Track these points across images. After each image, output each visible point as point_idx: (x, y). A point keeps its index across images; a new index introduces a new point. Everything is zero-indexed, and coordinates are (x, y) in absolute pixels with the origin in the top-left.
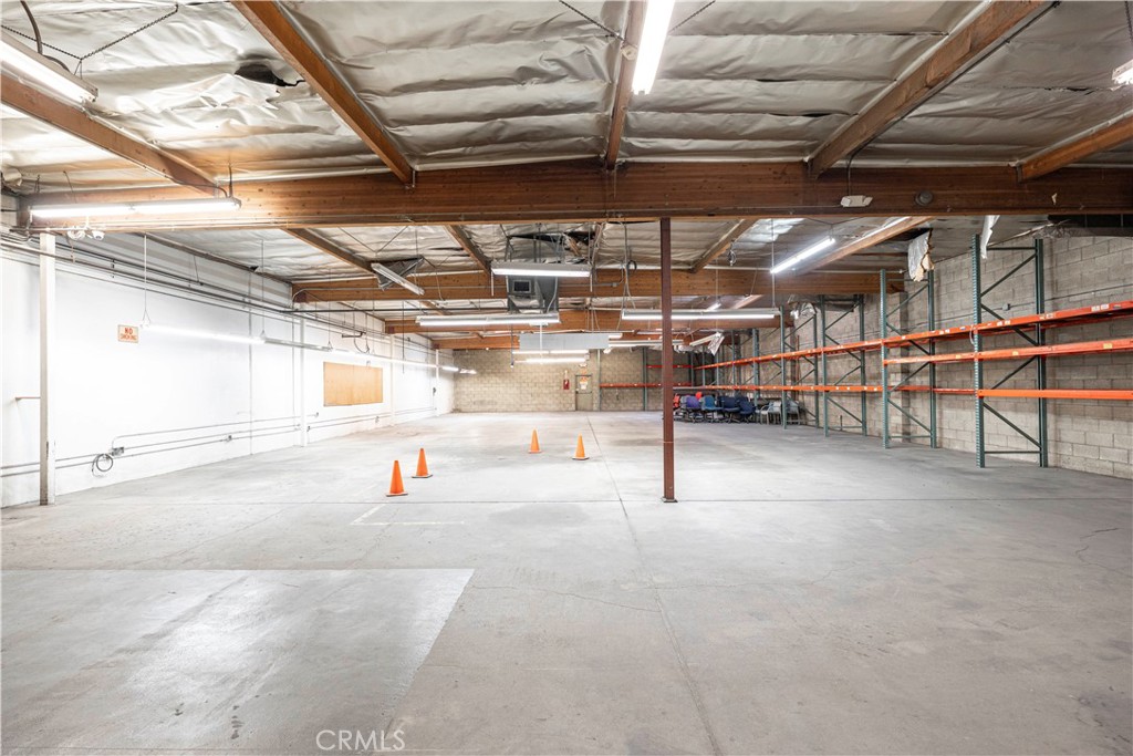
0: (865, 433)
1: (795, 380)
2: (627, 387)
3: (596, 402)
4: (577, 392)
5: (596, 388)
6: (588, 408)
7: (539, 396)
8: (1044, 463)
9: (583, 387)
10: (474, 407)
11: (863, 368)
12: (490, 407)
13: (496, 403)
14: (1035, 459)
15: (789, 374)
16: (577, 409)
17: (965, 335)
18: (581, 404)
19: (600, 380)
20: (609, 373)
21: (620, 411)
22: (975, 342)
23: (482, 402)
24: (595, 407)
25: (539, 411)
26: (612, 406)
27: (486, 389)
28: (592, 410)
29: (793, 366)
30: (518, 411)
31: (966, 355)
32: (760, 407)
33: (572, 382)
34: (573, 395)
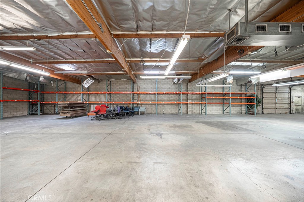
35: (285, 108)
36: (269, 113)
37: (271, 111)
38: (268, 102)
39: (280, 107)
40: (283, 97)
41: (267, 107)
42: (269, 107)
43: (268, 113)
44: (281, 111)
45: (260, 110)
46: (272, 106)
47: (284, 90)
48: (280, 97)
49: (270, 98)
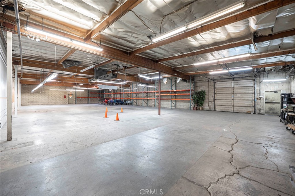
0: (147, 106)
1: (130, 97)
2: (83, 98)
3: (74, 101)
4: (68, 99)
5: (74, 98)
6: (72, 103)
7: (55, 100)
8: (175, 108)
9: (70, 98)
10: (29, 104)
11: (147, 95)
12: (36, 103)
13: (38, 102)
14: (174, 107)
15: (129, 96)
16: (68, 104)
17: (170, 92)
18: (69, 102)
19: (75, 96)
20: (78, 94)
21: (81, 104)
22: (171, 93)
23: (32, 102)
24: (74, 103)
25: (55, 104)
26: (79, 103)
27: (34, 98)
28: (73, 104)
29: (130, 94)
30: (47, 104)
31: (170, 94)
32: (125, 102)
33: (67, 96)
34: (67, 100)
35: (246, 105)
36: (224, 110)
37: (226, 109)
38: (223, 98)
39: (238, 104)
40: (243, 92)
41: (221, 104)
42: (223, 104)
43: (221, 110)
44: (239, 110)
45: (212, 106)
46: (227, 103)
47: (245, 83)
48: (239, 92)
49: (225, 93)
